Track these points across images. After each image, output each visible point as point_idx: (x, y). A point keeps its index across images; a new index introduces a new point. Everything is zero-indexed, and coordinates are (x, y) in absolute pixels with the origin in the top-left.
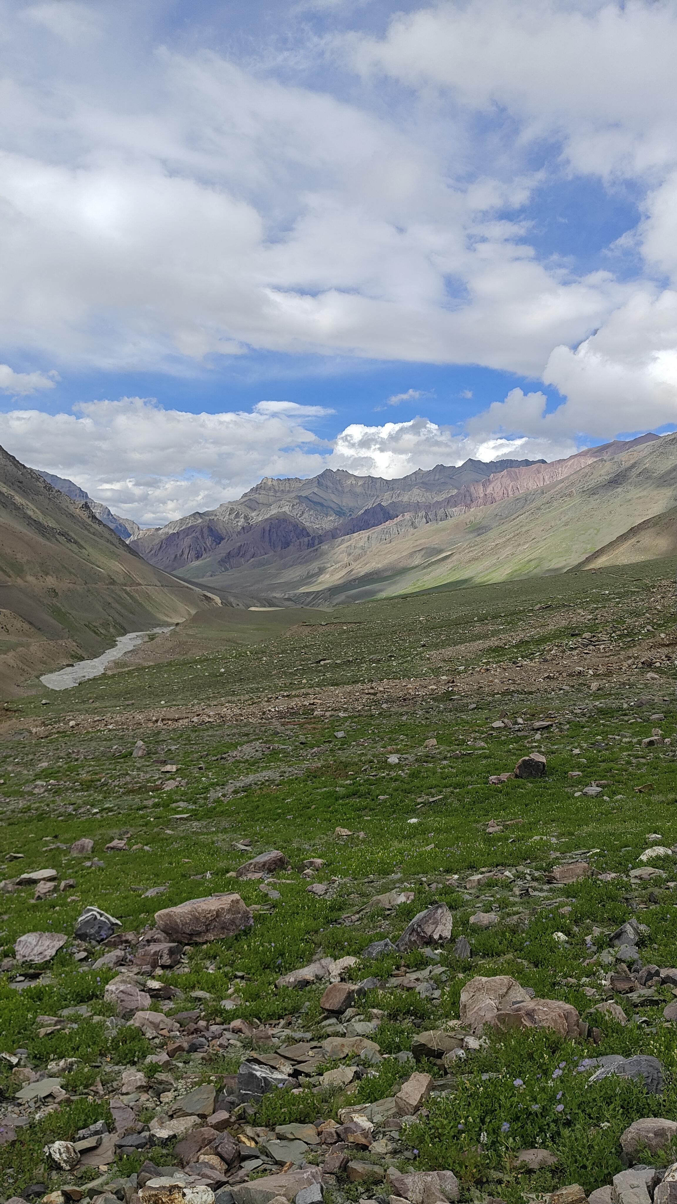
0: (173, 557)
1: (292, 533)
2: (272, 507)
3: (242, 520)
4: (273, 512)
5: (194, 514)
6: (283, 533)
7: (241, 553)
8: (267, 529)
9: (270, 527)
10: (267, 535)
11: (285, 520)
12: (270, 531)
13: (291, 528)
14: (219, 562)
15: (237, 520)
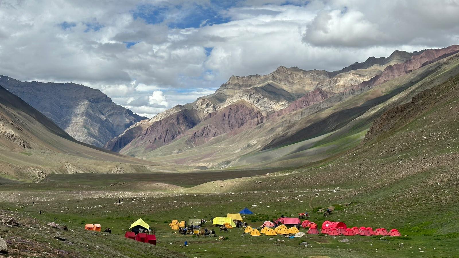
0: (153, 139)
1: (248, 116)
2: (234, 97)
3: (212, 109)
4: (235, 101)
5: (176, 107)
6: (241, 116)
7: (205, 134)
8: (227, 113)
9: (230, 112)
10: (227, 118)
11: (242, 106)
12: (229, 115)
13: (247, 112)
14: (186, 141)
15: (207, 109)
